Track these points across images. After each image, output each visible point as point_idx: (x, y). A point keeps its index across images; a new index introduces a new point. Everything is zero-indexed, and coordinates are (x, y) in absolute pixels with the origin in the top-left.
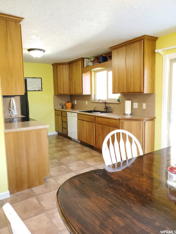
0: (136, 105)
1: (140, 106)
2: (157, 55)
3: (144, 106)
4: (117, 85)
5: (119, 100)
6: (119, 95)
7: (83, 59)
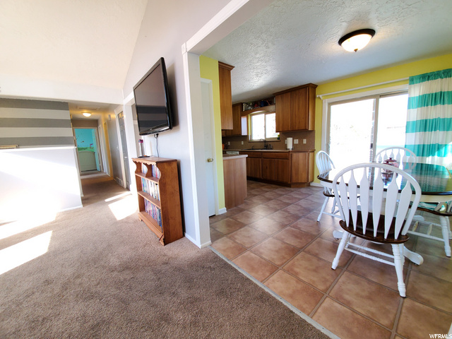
0: (296, 141)
1: (301, 141)
2: (316, 100)
3: (305, 141)
4: (281, 125)
5: (278, 138)
6: (278, 133)
7: (242, 104)
